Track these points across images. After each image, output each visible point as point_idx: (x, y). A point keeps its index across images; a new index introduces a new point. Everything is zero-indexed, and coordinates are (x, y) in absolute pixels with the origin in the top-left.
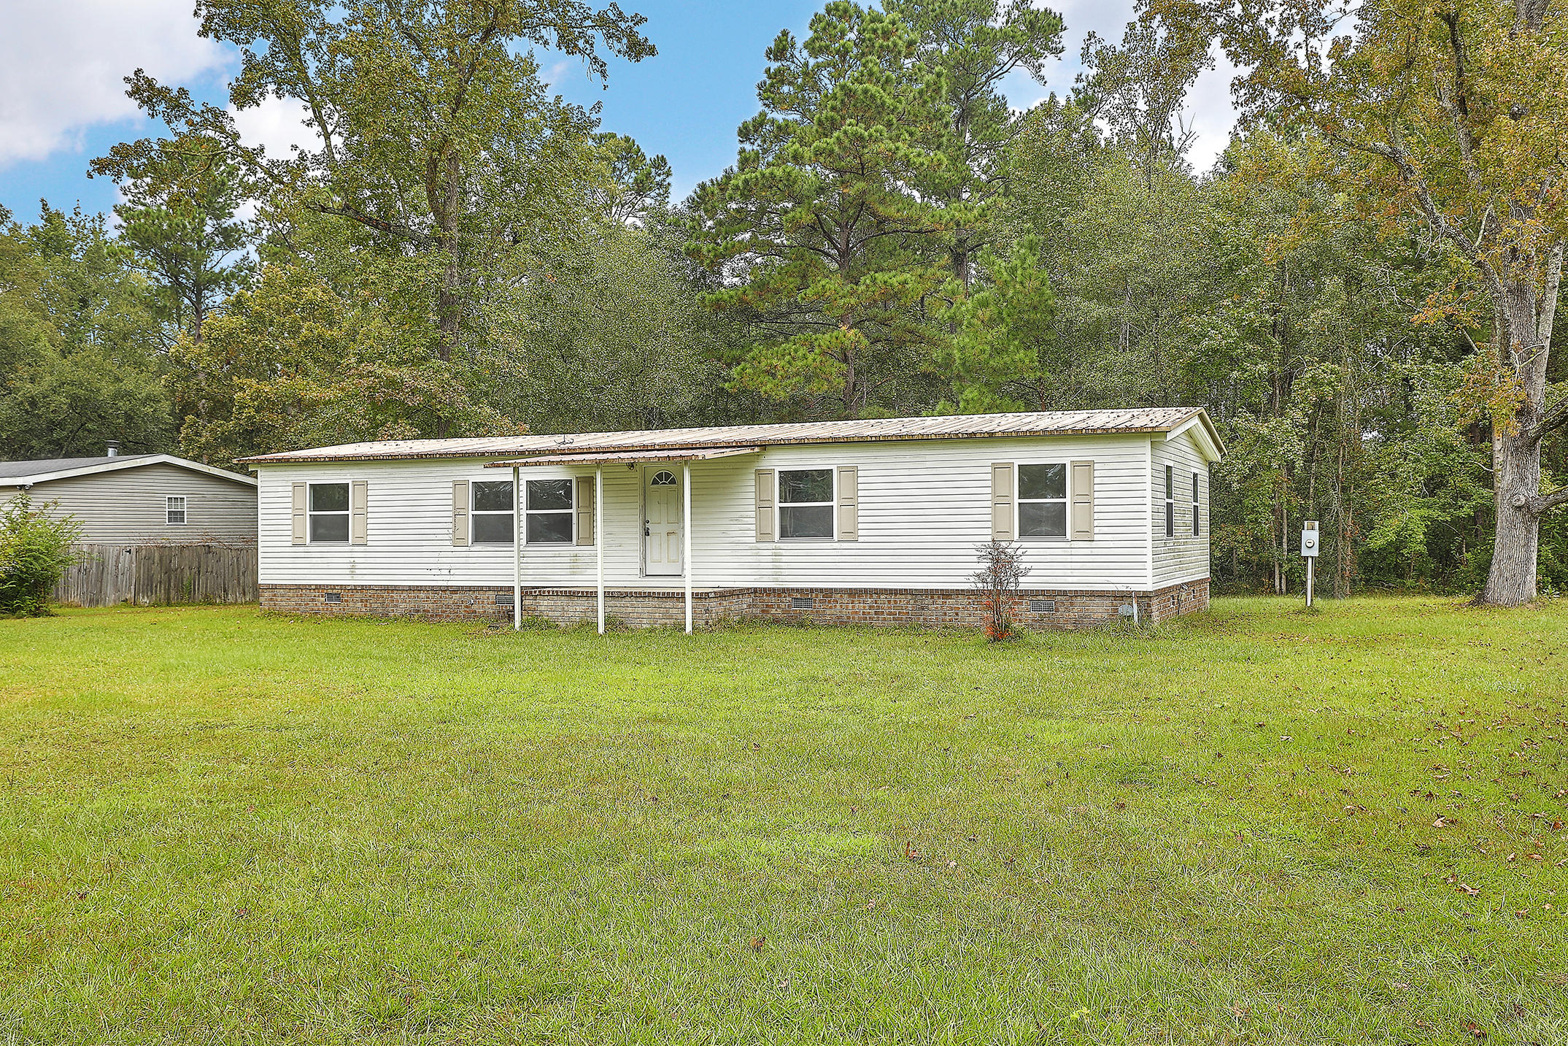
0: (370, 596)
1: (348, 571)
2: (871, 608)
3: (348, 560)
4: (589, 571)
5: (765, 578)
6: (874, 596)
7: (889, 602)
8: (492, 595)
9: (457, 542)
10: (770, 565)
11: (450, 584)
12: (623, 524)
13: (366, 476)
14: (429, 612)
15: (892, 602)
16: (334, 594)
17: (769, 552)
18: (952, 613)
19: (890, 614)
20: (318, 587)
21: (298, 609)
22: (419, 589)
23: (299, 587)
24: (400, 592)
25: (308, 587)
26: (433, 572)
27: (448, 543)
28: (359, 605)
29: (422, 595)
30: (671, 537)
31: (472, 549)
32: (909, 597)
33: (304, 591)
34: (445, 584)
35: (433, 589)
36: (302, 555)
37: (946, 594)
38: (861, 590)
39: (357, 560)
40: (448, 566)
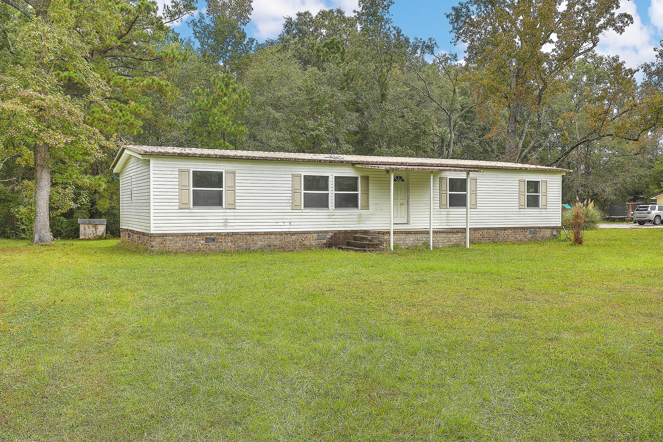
0: (238, 239)
1: (222, 224)
2: (481, 235)
3: (222, 218)
4: (367, 222)
5: (443, 224)
6: (482, 231)
7: (487, 232)
8: (315, 236)
9: (294, 207)
10: (445, 218)
11: (291, 230)
12: (383, 199)
13: (236, 168)
14: (277, 246)
15: (488, 233)
16: (210, 238)
17: (445, 213)
18: (506, 236)
19: (487, 237)
20: (200, 235)
21: (184, 249)
22: (271, 233)
23: (186, 235)
24: (259, 236)
25: (193, 235)
26: (280, 224)
27: (289, 208)
28: (230, 244)
29: (273, 237)
30: (403, 206)
31: (304, 211)
32: (493, 230)
33: (189, 237)
34: (288, 230)
35: (280, 233)
36: (187, 214)
37: (505, 229)
38: (478, 228)
39: (228, 218)
40: (289, 220)
